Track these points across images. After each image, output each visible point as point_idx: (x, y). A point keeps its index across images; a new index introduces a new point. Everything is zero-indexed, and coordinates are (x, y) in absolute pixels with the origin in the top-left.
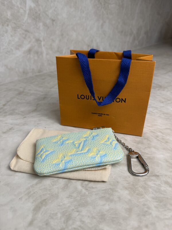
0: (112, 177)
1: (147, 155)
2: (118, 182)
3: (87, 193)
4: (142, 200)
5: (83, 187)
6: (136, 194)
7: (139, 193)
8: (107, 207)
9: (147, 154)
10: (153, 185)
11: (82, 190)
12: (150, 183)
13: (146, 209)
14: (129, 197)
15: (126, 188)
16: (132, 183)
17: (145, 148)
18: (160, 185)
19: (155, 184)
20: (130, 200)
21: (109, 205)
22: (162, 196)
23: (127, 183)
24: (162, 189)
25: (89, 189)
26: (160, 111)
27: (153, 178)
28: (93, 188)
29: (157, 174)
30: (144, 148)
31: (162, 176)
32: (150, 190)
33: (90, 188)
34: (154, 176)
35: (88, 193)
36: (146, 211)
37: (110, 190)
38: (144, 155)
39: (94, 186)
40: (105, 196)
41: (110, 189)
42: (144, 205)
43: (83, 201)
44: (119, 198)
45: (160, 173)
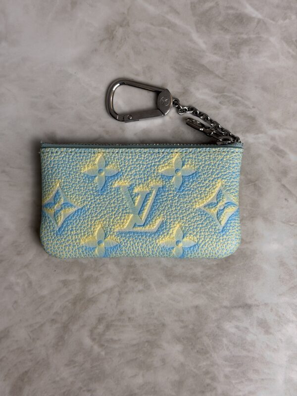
0: (154, 314)
2: (164, 325)
3: (103, 353)
4: (205, 363)
5: (94, 340)
6: (196, 351)
7: (203, 349)
8: (140, 380)
10: (233, 330)
11: (92, 347)
12: (229, 327)
13: (208, 381)
14: (181, 359)
15: (178, 340)
16: (191, 326)
18: (247, 328)
19: (237, 327)
20: (182, 365)
21: (143, 376)
22: (244, 353)
23: (182, 328)
24: (250, 337)
25: (106, 345)
27: (238, 313)
28: (113, 341)
29: (249, 302)
32: (225, 341)
33: (108, 341)
34: (240, 307)
35: (106, 354)
36: (208, 385)
37: (146, 344)
39: (115, 338)
40: (136, 359)
41: (147, 341)
42: (207, 373)
43: (97, 371)
44: (163, 361)
45: (256, 300)
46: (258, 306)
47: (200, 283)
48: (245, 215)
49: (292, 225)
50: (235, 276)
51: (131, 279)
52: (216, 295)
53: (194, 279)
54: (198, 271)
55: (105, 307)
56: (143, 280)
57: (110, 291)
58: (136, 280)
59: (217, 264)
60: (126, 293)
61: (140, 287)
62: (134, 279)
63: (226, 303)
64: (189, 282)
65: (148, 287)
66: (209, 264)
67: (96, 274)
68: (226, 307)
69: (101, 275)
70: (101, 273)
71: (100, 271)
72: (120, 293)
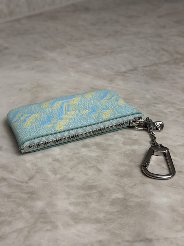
1: (135, 200)
9: (136, 196)
17: (134, 186)
26: (179, 109)
29: (150, 237)
30: (132, 185)
31: (157, 240)
34: (141, 241)
38: (130, 200)
45: (155, 236)
46: (158, 240)
47: (103, 224)
48: (137, 182)
49: (176, 188)
50: (134, 218)
51: (41, 222)
52: (118, 232)
53: (97, 221)
54: (101, 216)
55: (13, 243)
56: (51, 222)
57: (20, 230)
58: (46, 223)
59: (118, 211)
60: (35, 232)
61: (49, 227)
62: (44, 221)
63: (128, 238)
64: (93, 223)
65: (56, 227)
66: (110, 211)
67: (10, 219)
68: (128, 241)
69: (15, 219)
70: (15, 218)
71: (14, 217)
72: (29, 232)
